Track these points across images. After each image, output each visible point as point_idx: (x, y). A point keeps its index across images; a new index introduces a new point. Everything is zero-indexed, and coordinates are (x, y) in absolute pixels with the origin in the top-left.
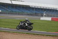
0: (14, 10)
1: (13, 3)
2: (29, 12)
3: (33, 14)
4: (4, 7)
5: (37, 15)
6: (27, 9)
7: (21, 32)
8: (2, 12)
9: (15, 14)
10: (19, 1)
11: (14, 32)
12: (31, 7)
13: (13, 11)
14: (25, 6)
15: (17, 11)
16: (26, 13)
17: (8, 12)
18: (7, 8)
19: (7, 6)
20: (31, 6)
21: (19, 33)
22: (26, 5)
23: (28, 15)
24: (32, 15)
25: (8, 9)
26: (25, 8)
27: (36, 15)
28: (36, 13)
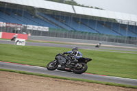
0: (79, 28)
1: (77, 13)
2: (114, 35)
3: (123, 39)
4: (55, 21)
5: (132, 43)
6: (110, 28)
7: (93, 81)
8: (51, 31)
9: (81, 38)
10: (92, 7)
11: (77, 80)
12: (119, 24)
13: (75, 31)
14: (105, 21)
15: (87, 30)
16: (107, 37)
17: (64, 32)
18: (62, 22)
19: (63, 17)
20: (118, 21)
21: (88, 82)
22: (107, 19)
23: (112, 40)
24: (120, 41)
25: (64, 26)
26: (105, 25)
27: (130, 43)
28: (130, 37)
